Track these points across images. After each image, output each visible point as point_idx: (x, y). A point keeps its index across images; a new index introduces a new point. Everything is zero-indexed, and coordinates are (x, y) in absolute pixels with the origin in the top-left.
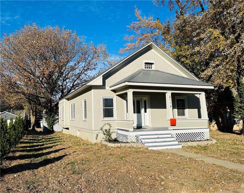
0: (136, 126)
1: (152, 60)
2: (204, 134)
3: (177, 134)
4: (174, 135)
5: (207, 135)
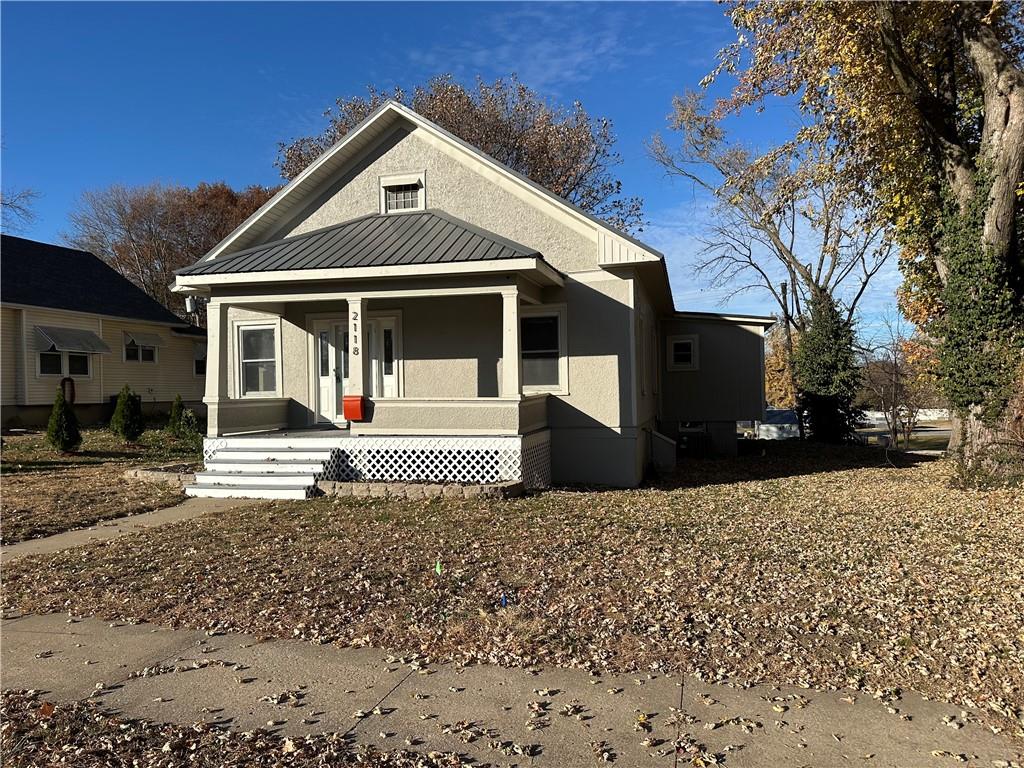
2: (496, 458)
3: (374, 452)
4: (360, 457)
5: (511, 463)
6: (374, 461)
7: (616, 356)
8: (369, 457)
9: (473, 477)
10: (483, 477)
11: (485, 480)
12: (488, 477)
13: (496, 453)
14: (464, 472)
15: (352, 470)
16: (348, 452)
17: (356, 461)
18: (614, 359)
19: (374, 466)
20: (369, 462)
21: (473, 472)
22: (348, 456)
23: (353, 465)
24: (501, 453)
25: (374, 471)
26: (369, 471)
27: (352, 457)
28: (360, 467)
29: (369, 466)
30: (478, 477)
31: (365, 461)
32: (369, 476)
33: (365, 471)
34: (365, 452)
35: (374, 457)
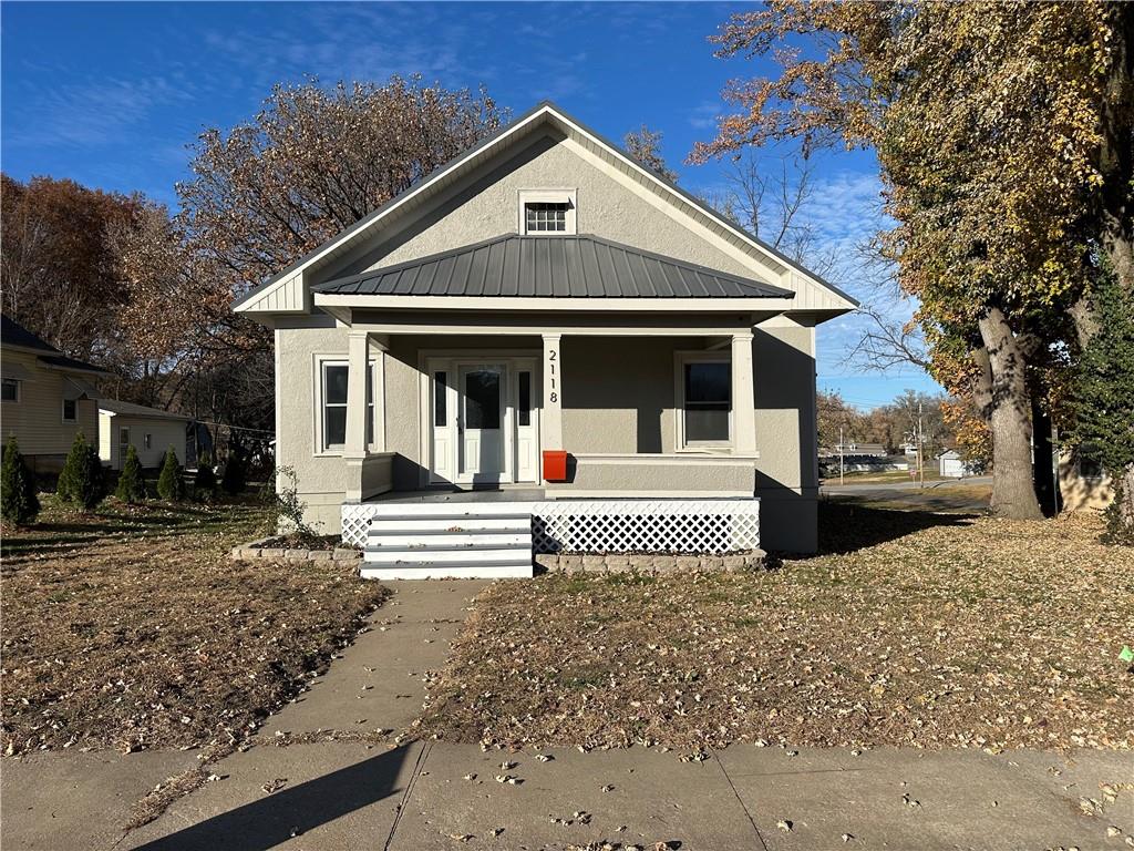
0: (471, 481)
1: (563, 188)
2: (729, 524)
3: (577, 519)
4: (560, 524)
5: (747, 529)
6: (577, 530)
7: (797, 411)
8: (572, 524)
9: (702, 546)
10: (713, 546)
11: (716, 549)
12: (718, 546)
13: (729, 518)
14: (690, 541)
15: (550, 540)
16: (543, 519)
17: (555, 530)
18: (795, 412)
19: (577, 535)
20: (572, 530)
21: (701, 541)
22: (544, 524)
23: (550, 535)
24: (734, 518)
25: (577, 541)
26: (572, 541)
27: (549, 524)
28: (559, 536)
29: (572, 535)
30: (707, 546)
31: (566, 530)
32: (572, 547)
33: (565, 541)
34: (566, 519)
35: (577, 524)
